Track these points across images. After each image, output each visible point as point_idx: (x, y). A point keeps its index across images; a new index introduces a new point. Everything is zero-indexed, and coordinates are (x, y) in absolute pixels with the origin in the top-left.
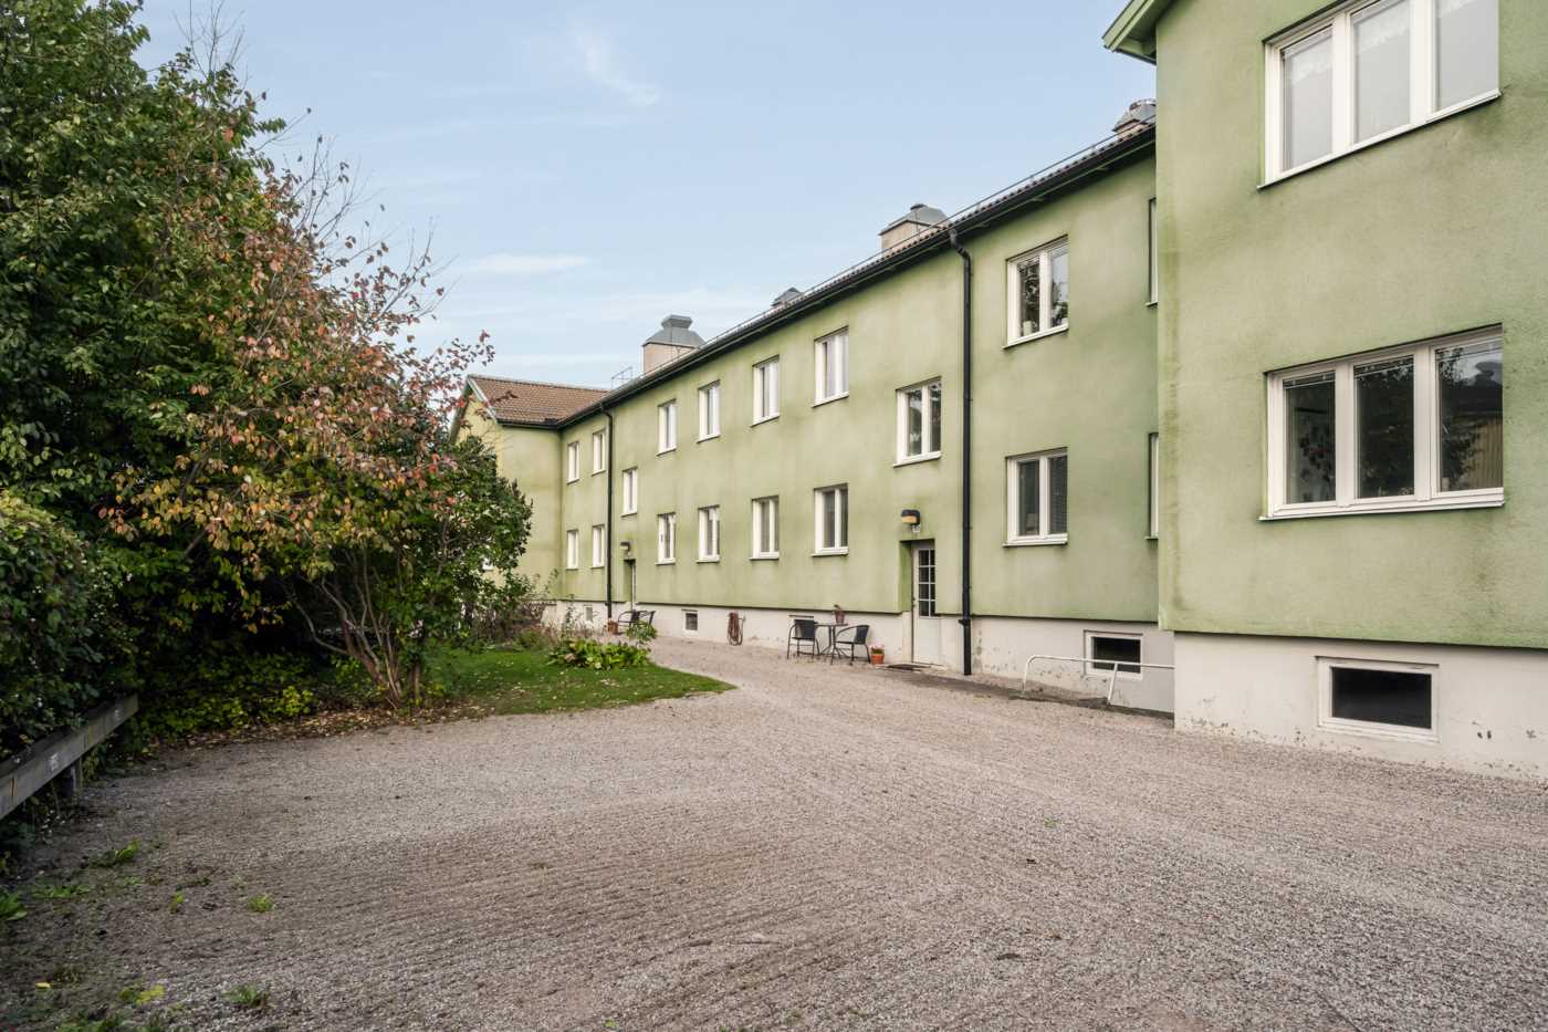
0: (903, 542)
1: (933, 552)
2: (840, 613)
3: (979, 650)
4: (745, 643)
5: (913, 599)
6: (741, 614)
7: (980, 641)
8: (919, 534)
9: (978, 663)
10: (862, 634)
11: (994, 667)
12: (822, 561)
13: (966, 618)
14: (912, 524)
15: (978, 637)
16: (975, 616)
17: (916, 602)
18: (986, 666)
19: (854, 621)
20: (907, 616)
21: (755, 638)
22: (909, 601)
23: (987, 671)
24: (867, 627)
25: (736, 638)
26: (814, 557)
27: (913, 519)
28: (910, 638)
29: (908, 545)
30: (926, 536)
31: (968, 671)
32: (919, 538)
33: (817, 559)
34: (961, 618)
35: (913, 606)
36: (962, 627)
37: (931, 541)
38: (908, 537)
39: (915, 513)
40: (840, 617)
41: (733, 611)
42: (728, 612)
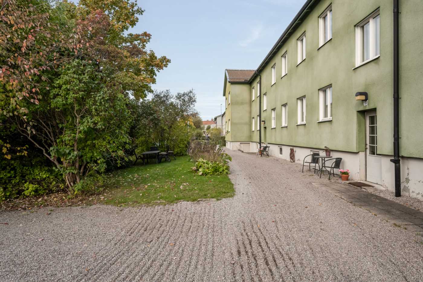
0: (359, 112)
1: (376, 116)
2: (328, 151)
3: (408, 180)
4: (296, 162)
5: (366, 145)
6: (295, 149)
7: (408, 174)
8: (367, 106)
9: (407, 189)
10: (338, 163)
11: (419, 194)
12: (322, 124)
13: (397, 159)
14: (363, 101)
15: (407, 171)
16: (403, 157)
17: (368, 147)
18: (413, 192)
19: (335, 155)
20: (362, 154)
21: (299, 160)
22: (364, 145)
23: (414, 195)
24: (341, 159)
25: (293, 159)
26: (319, 122)
27: (363, 97)
28: (364, 166)
29: (362, 113)
30: (371, 106)
31: (398, 193)
32: (367, 108)
33: (320, 123)
34: (393, 158)
35: (366, 149)
36: (394, 164)
37: (374, 110)
38: (361, 108)
39: (365, 94)
40: (328, 153)
41: (292, 148)
42: (290, 148)
